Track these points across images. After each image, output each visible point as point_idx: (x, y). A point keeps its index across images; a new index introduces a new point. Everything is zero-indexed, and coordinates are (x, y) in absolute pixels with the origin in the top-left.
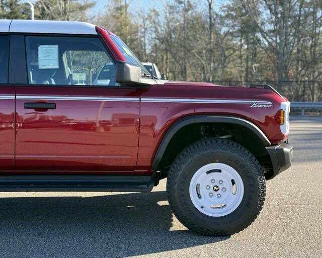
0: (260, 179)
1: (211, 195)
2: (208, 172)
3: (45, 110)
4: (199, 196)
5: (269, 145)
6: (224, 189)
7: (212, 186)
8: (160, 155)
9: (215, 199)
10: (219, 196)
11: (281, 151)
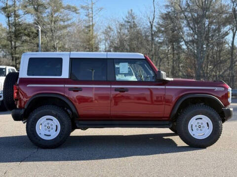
0: (220, 122)
1: (197, 129)
2: (196, 119)
3: (124, 92)
4: (192, 130)
5: (223, 107)
6: (203, 127)
7: (198, 125)
8: (175, 112)
9: (199, 131)
10: (201, 130)
11: (229, 110)
